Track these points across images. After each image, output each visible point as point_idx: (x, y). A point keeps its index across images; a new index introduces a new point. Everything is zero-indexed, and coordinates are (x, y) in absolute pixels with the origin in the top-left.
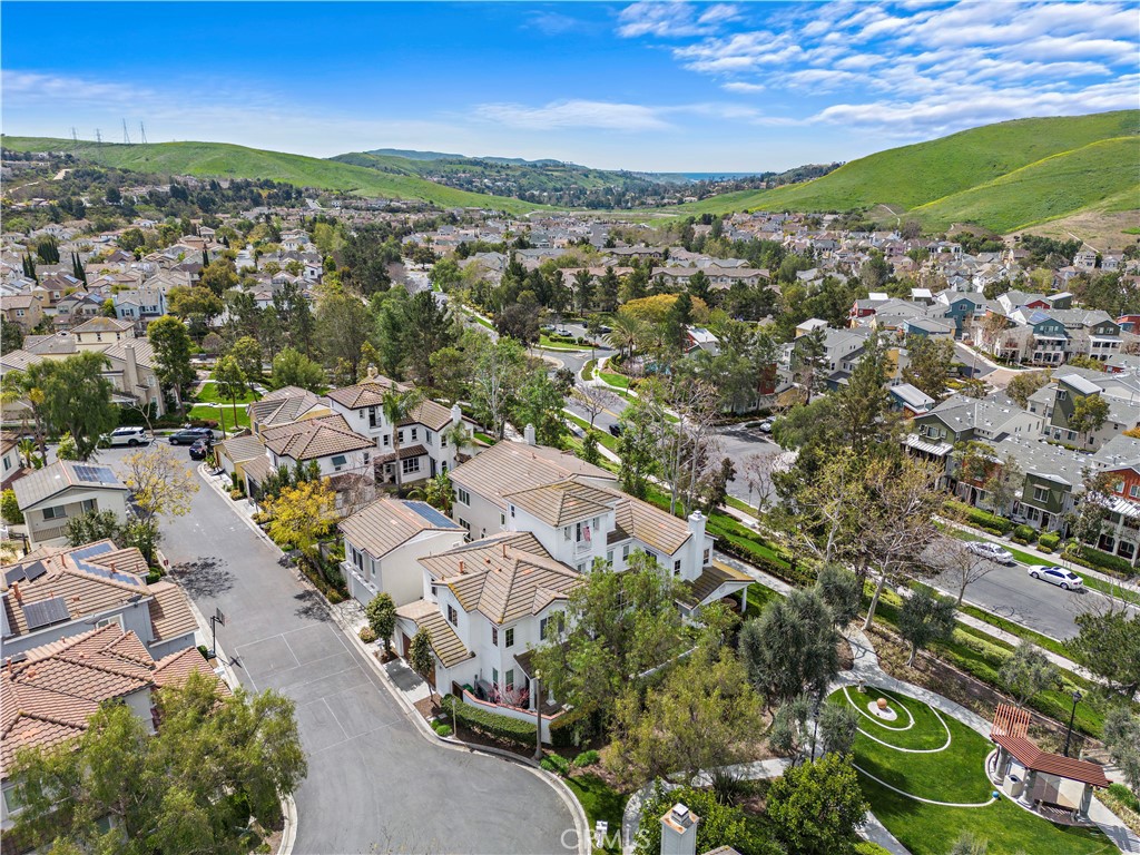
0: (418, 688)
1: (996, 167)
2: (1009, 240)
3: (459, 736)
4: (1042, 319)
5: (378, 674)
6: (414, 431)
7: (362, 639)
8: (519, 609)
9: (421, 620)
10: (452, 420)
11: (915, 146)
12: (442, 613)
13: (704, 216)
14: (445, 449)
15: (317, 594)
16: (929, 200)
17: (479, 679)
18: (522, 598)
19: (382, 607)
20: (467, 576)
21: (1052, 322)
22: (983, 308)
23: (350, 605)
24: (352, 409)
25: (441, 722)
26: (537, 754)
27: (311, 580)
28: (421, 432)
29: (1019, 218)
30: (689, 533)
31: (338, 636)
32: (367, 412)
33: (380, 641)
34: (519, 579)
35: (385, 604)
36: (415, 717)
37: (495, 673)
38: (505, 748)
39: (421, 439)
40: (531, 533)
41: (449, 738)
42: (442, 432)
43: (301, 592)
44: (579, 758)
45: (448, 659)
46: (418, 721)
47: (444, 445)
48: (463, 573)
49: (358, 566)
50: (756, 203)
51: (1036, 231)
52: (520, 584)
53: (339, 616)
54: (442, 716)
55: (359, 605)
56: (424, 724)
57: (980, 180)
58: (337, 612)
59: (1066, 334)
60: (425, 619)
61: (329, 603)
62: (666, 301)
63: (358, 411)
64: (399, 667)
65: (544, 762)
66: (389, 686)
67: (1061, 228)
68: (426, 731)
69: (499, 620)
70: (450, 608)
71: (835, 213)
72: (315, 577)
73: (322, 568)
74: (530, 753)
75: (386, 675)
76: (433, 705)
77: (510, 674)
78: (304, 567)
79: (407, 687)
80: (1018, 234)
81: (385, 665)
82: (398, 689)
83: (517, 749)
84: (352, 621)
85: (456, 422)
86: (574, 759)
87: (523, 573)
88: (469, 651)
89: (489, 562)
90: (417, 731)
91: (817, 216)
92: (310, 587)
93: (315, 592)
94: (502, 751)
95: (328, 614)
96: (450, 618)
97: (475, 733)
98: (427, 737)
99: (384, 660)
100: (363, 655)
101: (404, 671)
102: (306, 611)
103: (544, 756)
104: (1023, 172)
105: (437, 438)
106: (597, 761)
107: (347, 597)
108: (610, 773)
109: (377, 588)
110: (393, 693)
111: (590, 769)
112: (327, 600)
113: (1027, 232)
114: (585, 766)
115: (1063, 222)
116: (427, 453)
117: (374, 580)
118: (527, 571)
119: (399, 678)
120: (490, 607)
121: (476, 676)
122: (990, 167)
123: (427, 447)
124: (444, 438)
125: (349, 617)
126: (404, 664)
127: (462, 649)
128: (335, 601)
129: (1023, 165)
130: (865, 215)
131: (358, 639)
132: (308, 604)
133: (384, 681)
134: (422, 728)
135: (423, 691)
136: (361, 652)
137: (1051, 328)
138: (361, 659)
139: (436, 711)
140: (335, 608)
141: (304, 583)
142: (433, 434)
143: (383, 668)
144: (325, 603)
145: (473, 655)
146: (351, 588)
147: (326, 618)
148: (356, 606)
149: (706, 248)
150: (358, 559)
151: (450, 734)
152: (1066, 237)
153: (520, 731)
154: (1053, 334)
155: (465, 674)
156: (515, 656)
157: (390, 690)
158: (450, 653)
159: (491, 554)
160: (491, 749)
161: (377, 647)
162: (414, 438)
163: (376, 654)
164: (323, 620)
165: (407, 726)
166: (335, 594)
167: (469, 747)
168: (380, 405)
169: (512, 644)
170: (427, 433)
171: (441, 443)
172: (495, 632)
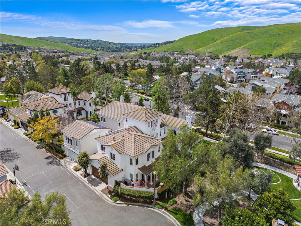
0: (101, 185)
1: (214, 40)
2: (220, 57)
3: (122, 201)
4: (239, 71)
5: (84, 182)
6: (79, 102)
7: (75, 170)
8: (139, 151)
9: (101, 160)
10: (92, 97)
11: (195, 35)
12: (108, 156)
13: (144, 52)
14: (91, 107)
15: (53, 157)
16: (199, 48)
17: (124, 179)
18: (139, 147)
19: (84, 157)
20: (116, 142)
21: (242, 72)
22: (223, 70)
23: (67, 159)
24: (58, 94)
25: (114, 196)
26: (154, 203)
27: (50, 152)
28: (82, 102)
29: (222, 52)
30: (187, 122)
31: (65, 170)
32: (63, 96)
33: (83, 170)
34: (137, 141)
35: (85, 155)
36: (103, 196)
37: (131, 175)
38: (140, 203)
39: (82, 105)
40: (135, 126)
41: (118, 202)
42: (90, 102)
43: (47, 157)
44: (169, 202)
45: (113, 172)
46: (104, 197)
47: (90, 106)
48: (114, 141)
49: (70, 144)
50: (157, 50)
51: (227, 54)
52: (138, 142)
53: (64, 163)
54: (113, 194)
55: (70, 159)
56: (107, 198)
57: (211, 43)
58: (63, 162)
59: (245, 75)
60: (102, 159)
61: (59, 159)
62: (142, 70)
63: (60, 95)
64: (91, 178)
65: (157, 206)
66: (89, 186)
67: (232, 53)
68: (108, 201)
69: (134, 155)
70: (111, 154)
71: (177, 52)
72: (52, 151)
73: (54, 147)
74: (151, 203)
75: (87, 182)
76: (108, 190)
77: (137, 175)
78: (47, 148)
79: (96, 185)
80: (222, 55)
81: (86, 178)
82: (93, 186)
83: (145, 202)
84: (69, 164)
85: (94, 98)
86: (168, 203)
87: (137, 139)
88: (120, 169)
89: (123, 136)
90: (105, 201)
91: (173, 52)
92: (50, 154)
93: (52, 156)
94: (140, 204)
95: (59, 163)
96: (111, 158)
97: (128, 199)
98: (109, 203)
99: (85, 177)
100: (76, 176)
101: (94, 179)
102: (51, 163)
103: (157, 204)
104: (222, 40)
105: (87, 104)
106: (176, 202)
107: (65, 156)
108: (182, 206)
109: (79, 151)
110: (91, 188)
111: (175, 206)
112: (58, 158)
113: (224, 54)
114: (173, 205)
115: (232, 52)
116: (84, 109)
117: (77, 148)
118: (139, 138)
119: (91, 182)
120: (128, 151)
121: (123, 178)
122: (213, 40)
123: (84, 107)
124: (90, 104)
125: (68, 163)
126: (93, 177)
127: (116, 167)
128: (61, 158)
129: (220, 39)
130: (184, 52)
131: (73, 170)
132: (51, 160)
133: (86, 184)
134: (106, 199)
135: (103, 186)
136: (75, 175)
137: (242, 73)
138: (76, 177)
139: (110, 192)
140: (61, 161)
141: (48, 153)
142: (86, 103)
143: (85, 179)
144: (57, 159)
145: (122, 170)
146: (67, 153)
147: (59, 164)
148: (69, 159)
149: (148, 59)
150: (70, 141)
151: (118, 200)
152: (234, 55)
153: (147, 195)
154: (242, 75)
155: (119, 178)
156: (139, 168)
157: (90, 187)
158: (114, 170)
159: (123, 134)
160: (135, 204)
161: (82, 172)
162: (79, 104)
163: (81, 175)
164: (58, 165)
165: (100, 199)
166: (61, 156)
167: (127, 204)
168: (68, 93)
169: (137, 164)
170: (84, 102)
171: (89, 105)
172: (131, 160)
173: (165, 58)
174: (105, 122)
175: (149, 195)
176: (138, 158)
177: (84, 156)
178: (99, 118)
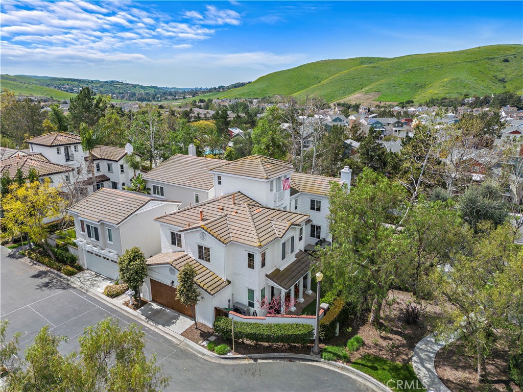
0: (178, 321)
1: (318, 79)
2: (332, 105)
3: (237, 351)
4: (374, 122)
5: (135, 319)
6: (98, 166)
7: (108, 295)
8: (268, 235)
9: (176, 263)
10: (127, 154)
11: (285, 71)
12: (190, 255)
13: (200, 99)
14: (124, 175)
15: (51, 272)
16: (295, 92)
17: (231, 303)
18: (265, 228)
19: (134, 259)
20: (206, 222)
21: (378, 123)
22: (345, 122)
23: (86, 275)
24: (51, 146)
25: (217, 343)
26: (316, 350)
27: (43, 263)
28: (103, 165)
29: (332, 98)
30: (342, 182)
31: (84, 298)
32: (62, 149)
33: (130, 291)
35: (136, 255)
36: (188, 345)
37: (251, 292)
38: (283, 351)
39: (104, 170)
40: (239, 192)
41: (230, 355)
42: (121, 162)
43: (36, 273)
44: (349, 344)
45: (211, 288)
46: (192, 348)
47: (122, 171)
48: (202, 220)
49: (93, 239)
50: (222, 96)
51: (342, 101)
52: (258, 219)
53: (79, 284)
54: (212, 338)
55: (93, 273)
56: (200, 348)
57: (313, 85)
58: (75, 281)
59: (384, 128)
60: (178, 261)
61: (66, 276)
62: (205, 123)
63: (55, 149)
64: (152, 309)
65: (325, 354)
66: (151, 326)
67: (350, 100)
68: (204, 355)
69: (258, 244)
70: (200, 247)
71: (257, 99)
72: (47, 260)
73: (52, 251)
74: (307, 350)
75: (143, 317)
76: (199, 332)
77: (263, 291)
78: (33, 255)
79: (168, 323)
80: (335, 103)
81: (138, 311)
82: (160, 327)
83: (292, 349)
84: (93, 285)
85: (130, 153)
86: (346, 346)
87: (255, 212)
88: (224, 279)
89: (223, 209)
90: (197, 356)
91: (250, 100)
92: (43, 268)
93: (48, 271)
94: (282, 355)
95: (68, 284)
96: (201, 257)
97: (250, 345)
98: (209, 359)
99: (136, 307)
100: (114, 307)
101: (157, 312)
102: (46, 285)
103: (321, 351)
104: (331, 79)
105: (116, 167)
106: (363, 344)
107: (80, 269)
108: (380, 350)
109: (115, 252)
110: (156, 330)
111: (363, 351)
112: (62, 275)
113: (339, 101)
114: (358, 349)
115: (350, 98)
116: (109, 179)
117: (111, 246)
118: (258, 211)
119: (153, 316)
120: (243, 237)
121: (229, 301)
122: (316, 79)
123: (109, 175)
124: (122, 166)
125: (88, 282)
126: (155, 306)
127: (214, 276)
128: (71, 274)
129: (328, 78)
130: (270, 99)
131: (104, 297)
132: (46, 280)
133: (142, 322)
134: (200, 352)
135: (184, 323)
136: (111, 306)
137: (378, 125)
138: (113, 311)
139: (205, 336)
140: (72, 279)
141: (36, 266)
142: (114, 165)
143: (138, 313)
144: (61, 277)
145: (229, 282)
146: (83, 261)
147: (68, 286)
148: (91, 275)
149: (210, 108)
150: (92, 232)
151: (229, 351)
152: (353, 103)
154: (379, 127)
155: (222, 300)
156: (267, 276)
157: (153, 328)
158: (211, 283)
159: (221, 204)
160: (272, 355)
161: (127, 297)
162: (98, 170)
163: (127, 304)
164: (64, 288)
165: (185, 354)
166: (69, 268)
167: (251, 358)
168: (73, 144)
169: (264, 265)
170: (108, 165)
171: (120, 170)
172: (251, 257)
173: (241, 106)
174: (162, 195)
175: (305, 331)
176: (267, 251)
177: (134, 257)
178: (149, 189)
